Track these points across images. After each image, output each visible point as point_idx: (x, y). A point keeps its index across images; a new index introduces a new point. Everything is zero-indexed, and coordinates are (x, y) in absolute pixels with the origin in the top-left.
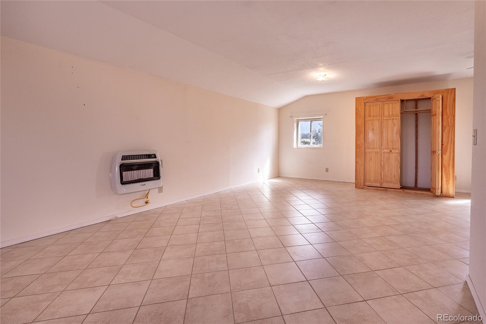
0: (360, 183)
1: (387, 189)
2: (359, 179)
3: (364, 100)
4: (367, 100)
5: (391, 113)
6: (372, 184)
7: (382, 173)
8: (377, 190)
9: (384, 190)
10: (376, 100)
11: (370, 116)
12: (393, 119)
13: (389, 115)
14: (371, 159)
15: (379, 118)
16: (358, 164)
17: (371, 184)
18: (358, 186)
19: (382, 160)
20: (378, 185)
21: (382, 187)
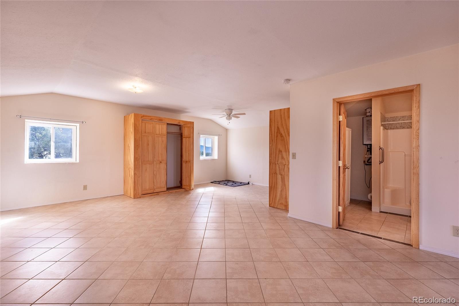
0: (138, 193)
1: (159, 193)
2: (137, 189)
3: (141, 117)
4: (144, 117)
5: (161, 133)
6: (148, 191)
7: (155, 181)
8: (152, 195)
9: (156, 195)
10: (150, 120)
11: (146, 132)
12: (162, 137)
13: (159, 133)
14: (146, 170)
15: (153, 135)
16: (136, 175)
17: (146, 192)
18: (136, 196)
19: (155, 170)
20: (152, 191)
21: (155, 192)
